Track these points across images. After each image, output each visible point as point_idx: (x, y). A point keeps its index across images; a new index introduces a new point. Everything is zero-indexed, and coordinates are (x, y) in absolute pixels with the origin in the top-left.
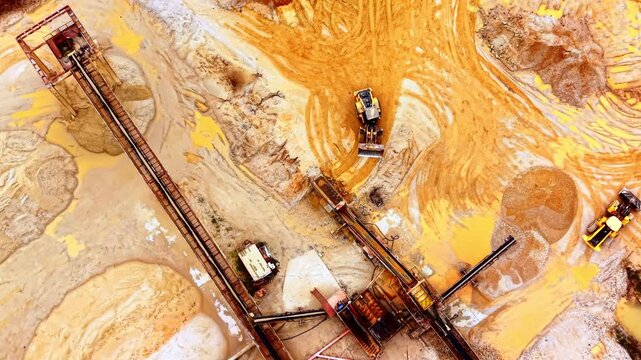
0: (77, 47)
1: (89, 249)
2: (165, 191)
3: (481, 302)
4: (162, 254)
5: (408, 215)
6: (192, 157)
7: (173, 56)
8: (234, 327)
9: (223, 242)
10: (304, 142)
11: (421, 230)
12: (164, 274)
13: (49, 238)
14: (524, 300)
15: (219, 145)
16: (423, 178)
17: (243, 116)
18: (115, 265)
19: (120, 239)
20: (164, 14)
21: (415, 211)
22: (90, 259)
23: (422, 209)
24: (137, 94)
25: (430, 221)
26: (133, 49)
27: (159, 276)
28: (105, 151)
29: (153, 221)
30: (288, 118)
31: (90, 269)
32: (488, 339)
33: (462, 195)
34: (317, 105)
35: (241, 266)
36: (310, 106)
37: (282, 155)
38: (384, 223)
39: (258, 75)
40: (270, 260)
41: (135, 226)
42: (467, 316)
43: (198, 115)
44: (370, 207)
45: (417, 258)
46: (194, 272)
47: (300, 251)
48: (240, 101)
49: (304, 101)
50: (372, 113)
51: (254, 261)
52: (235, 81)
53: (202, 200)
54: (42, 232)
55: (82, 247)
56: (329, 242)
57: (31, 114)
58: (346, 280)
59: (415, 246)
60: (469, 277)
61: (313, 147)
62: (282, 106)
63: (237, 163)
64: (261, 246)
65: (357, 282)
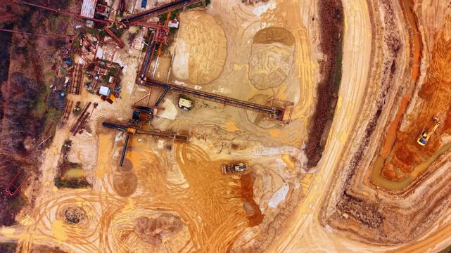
0: (275, 115)
1: (233, 70)
2: (226, 101)
3: (120, 144)
4: (213, 85)
5: (158, 150)
6: (228, 117)
7: (259, 139)
8: (177, 83)
9: (200, 101)
10: (201, 145)
11: (151, 150)
12: (207, 80)
13: (245, 63)
14: (109, 154)
15: (224, 126)
16: (162, 164)
17: (225, 139)
18: (222, 72)
19: (227, 80)
20: (272, 149)
21: (156, 153)
22: (230, 68)
23: (155, 155)
24: (257, 121)
25: (150, 154)
26: (271, 132)
27: (207, 78)
28: (252, 98)
29: (222, 91)
30: (211, 148)
31: (228, 66)
32: (110, 136)
33: (148, 168)
34: (207, 159)
35: (189, 99)
36: (208, 157)
37: (204, 137)
38: (161, 143)
39: (229, 153)
40: (183, 107)
41: (226, 86)
42: (120, 137)
43: (237, 129)
44: (169, 143)
45: (145, 141)
46: (200, 88)
47: (177, 116)
48: (229, 143)
49: (211, 157)
50: (237, 168)
51: (186, 103)
52: (235, 147)
53: (215, 107)
54: (249, 64)
55: (235, 69)
56: (171, 125)
57: (282, 91)
58: (159, 119)
59: (148, 145)
60: (127, 147)
61: (197, 146)
62: (216, 151)
63: (215, 125)
64: (189, 109)
65: (155, 121)
